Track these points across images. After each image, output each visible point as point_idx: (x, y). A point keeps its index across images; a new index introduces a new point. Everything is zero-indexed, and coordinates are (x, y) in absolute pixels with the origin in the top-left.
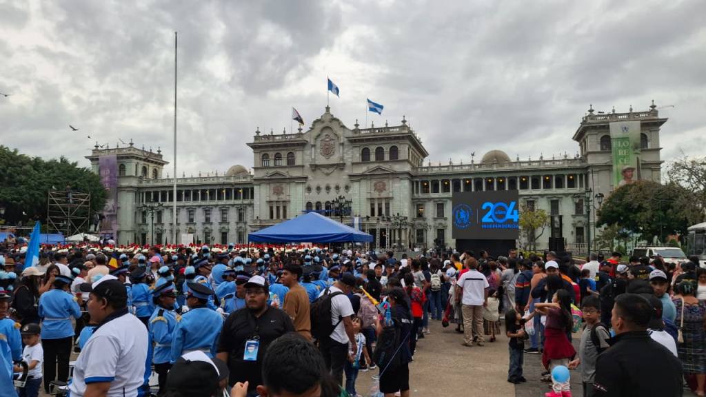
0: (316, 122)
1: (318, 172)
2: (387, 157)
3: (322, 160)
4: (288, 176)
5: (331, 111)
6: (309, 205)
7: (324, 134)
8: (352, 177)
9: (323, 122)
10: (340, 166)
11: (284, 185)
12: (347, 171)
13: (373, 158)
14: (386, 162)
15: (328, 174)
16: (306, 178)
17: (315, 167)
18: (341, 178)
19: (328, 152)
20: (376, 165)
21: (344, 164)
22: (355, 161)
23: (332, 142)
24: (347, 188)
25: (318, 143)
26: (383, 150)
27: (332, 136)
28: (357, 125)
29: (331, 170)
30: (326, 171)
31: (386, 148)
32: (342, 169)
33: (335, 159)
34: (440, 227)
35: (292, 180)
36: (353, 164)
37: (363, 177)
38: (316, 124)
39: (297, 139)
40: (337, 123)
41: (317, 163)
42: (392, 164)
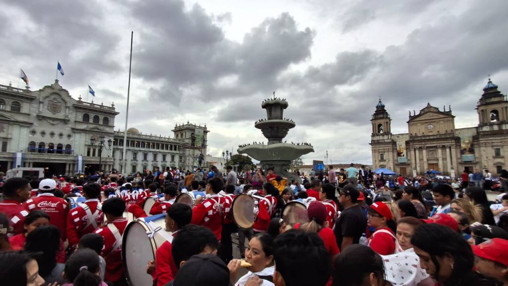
0: (46, 87)
1: (44, 122)
2: (101, 122)
3: (49, 114)
4: (13, 119)
5: (60, 83)
6: (32, 144)
7: (53, 97)
8: (74, 130)
9: (53, 89)
10: (65, 121)
11: (5, 126)
12: (70, 125)
13: (91, 121)
14: (100, 125)
15: (53, 125)
16: (32, 124)
17: (41, 118)
18: (66, 130)
19: (54, 108)
20: (94, 126)
21: (69, 120)
22: (78, 120)
23: (60, 104)
24: (69, 136)
25: (46, 102)
26: (99, 117)
27: (59, 100)
28: (80, 98)
29: (55, 123)
30: (51, 122)
31: (101, 117)
32: (66, 123)
33: (60, 115)
35: (16, 123)
36: (76, 122)
37: (84, 131)
38: (46, 88)
39: (26, 94)
40: (65, 93)
41: (43, 115)
42: (104, 127)
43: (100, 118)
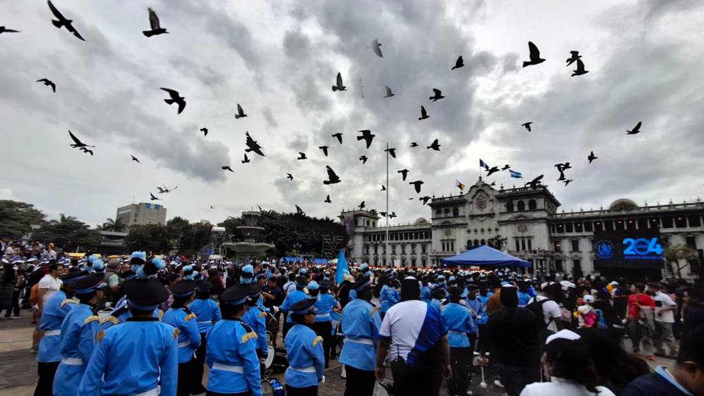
0: (472, 188)
1: (475, 220)
2: (527, 208)
3: (477, 212)
4: (454, 223)
5: (483, 180)
6: (469, 242)
7: (479, 194)
8: (501, 223)
9: (477, 187)
10: (491, 215)
11: (452, 229)
12: (497, 218)
13: (516, 209)
14: (527, 211)
15: (482, 221)
16: (467, 224)
17: (472, 217)
18: (492, 223)
19: (481, 205)
20: (519, 214)
21: (494, 214)
22: (502, 211)
23: (484, 200)
24: (497, 230)
25: (475, 201)
26: (522, 202)
27: (484, 195)
28: (502, 187)
29: (484, 218)
30: (481, 219)
31: (526, 201)
32: (493, 217)
33: (487, 211)
34: (576, 258)
35: (457, 225)
36: (501, 213)
37: (508, 222)
39: (460, 199)
40: (487, 187)
41: (475, 214)
42: (530, 213)
43: (525, 203)
